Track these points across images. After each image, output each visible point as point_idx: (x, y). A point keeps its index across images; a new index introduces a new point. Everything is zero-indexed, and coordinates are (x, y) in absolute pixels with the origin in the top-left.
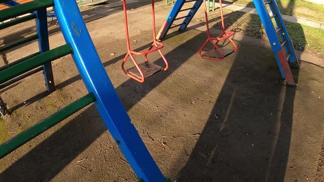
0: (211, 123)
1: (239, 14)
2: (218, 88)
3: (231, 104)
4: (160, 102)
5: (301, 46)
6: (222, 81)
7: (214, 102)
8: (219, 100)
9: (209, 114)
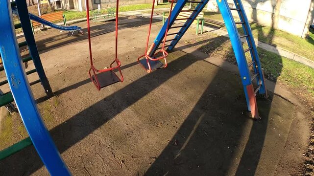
0: (169, 149)
1: (223, 39)
2: (186, 113)
3: (193, 132)
4: (131, 120)
5: (273, 76)
6: (192, 106)
7: (179, 127)
8: (183, 126)
9: (170, 139)
